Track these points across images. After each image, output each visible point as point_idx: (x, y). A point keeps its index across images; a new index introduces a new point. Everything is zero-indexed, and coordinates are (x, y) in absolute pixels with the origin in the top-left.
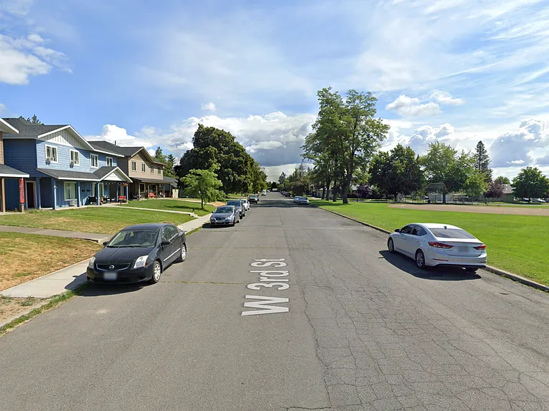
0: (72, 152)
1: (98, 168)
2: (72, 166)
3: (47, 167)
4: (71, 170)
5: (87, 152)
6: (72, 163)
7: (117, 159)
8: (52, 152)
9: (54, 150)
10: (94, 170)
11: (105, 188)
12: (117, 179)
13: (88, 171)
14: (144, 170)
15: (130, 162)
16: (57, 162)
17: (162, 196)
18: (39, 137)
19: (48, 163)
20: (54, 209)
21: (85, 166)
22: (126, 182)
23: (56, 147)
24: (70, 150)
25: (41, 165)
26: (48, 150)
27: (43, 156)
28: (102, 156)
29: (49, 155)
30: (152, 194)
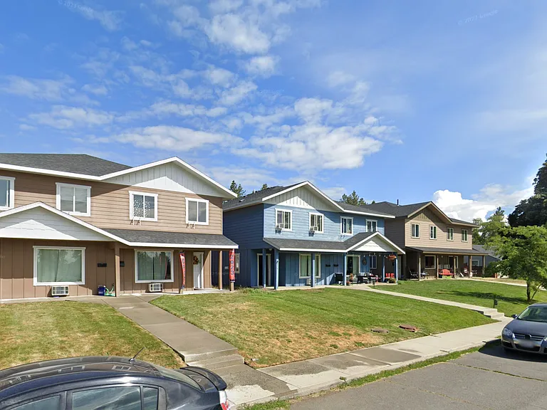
0: (313, 217)
1: (352, 235)
2: (311, 234)
3: (278, 236)
4: (311, 238)
5: (335, 215)
6: (312, 229)
7: (385, 222)
8: (285, 218)
9: (287, 215)
10: (346, 239)
11: (362, 262)
12: (379, 249)
13: (336, 239)
14: (433, 235)
15: (408, 226)
16: (291, 230)
17: (466, 275)
18: (264, 199)
19: (278, 231)
20: (275, 288)
21: (332, 233)
22: (395, 254)
23: (291, 211)
24: (311, 213)
25: (269, 233)
26: (280, 216)
27: (271, 222)
28: (360, 219)
29: (279, 221)
30: (446, 271)
